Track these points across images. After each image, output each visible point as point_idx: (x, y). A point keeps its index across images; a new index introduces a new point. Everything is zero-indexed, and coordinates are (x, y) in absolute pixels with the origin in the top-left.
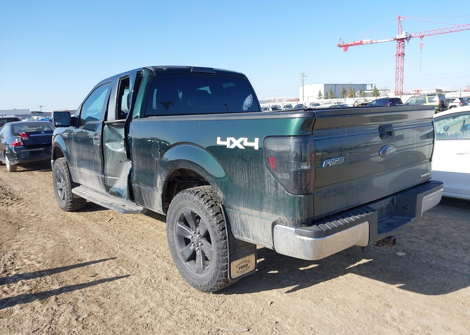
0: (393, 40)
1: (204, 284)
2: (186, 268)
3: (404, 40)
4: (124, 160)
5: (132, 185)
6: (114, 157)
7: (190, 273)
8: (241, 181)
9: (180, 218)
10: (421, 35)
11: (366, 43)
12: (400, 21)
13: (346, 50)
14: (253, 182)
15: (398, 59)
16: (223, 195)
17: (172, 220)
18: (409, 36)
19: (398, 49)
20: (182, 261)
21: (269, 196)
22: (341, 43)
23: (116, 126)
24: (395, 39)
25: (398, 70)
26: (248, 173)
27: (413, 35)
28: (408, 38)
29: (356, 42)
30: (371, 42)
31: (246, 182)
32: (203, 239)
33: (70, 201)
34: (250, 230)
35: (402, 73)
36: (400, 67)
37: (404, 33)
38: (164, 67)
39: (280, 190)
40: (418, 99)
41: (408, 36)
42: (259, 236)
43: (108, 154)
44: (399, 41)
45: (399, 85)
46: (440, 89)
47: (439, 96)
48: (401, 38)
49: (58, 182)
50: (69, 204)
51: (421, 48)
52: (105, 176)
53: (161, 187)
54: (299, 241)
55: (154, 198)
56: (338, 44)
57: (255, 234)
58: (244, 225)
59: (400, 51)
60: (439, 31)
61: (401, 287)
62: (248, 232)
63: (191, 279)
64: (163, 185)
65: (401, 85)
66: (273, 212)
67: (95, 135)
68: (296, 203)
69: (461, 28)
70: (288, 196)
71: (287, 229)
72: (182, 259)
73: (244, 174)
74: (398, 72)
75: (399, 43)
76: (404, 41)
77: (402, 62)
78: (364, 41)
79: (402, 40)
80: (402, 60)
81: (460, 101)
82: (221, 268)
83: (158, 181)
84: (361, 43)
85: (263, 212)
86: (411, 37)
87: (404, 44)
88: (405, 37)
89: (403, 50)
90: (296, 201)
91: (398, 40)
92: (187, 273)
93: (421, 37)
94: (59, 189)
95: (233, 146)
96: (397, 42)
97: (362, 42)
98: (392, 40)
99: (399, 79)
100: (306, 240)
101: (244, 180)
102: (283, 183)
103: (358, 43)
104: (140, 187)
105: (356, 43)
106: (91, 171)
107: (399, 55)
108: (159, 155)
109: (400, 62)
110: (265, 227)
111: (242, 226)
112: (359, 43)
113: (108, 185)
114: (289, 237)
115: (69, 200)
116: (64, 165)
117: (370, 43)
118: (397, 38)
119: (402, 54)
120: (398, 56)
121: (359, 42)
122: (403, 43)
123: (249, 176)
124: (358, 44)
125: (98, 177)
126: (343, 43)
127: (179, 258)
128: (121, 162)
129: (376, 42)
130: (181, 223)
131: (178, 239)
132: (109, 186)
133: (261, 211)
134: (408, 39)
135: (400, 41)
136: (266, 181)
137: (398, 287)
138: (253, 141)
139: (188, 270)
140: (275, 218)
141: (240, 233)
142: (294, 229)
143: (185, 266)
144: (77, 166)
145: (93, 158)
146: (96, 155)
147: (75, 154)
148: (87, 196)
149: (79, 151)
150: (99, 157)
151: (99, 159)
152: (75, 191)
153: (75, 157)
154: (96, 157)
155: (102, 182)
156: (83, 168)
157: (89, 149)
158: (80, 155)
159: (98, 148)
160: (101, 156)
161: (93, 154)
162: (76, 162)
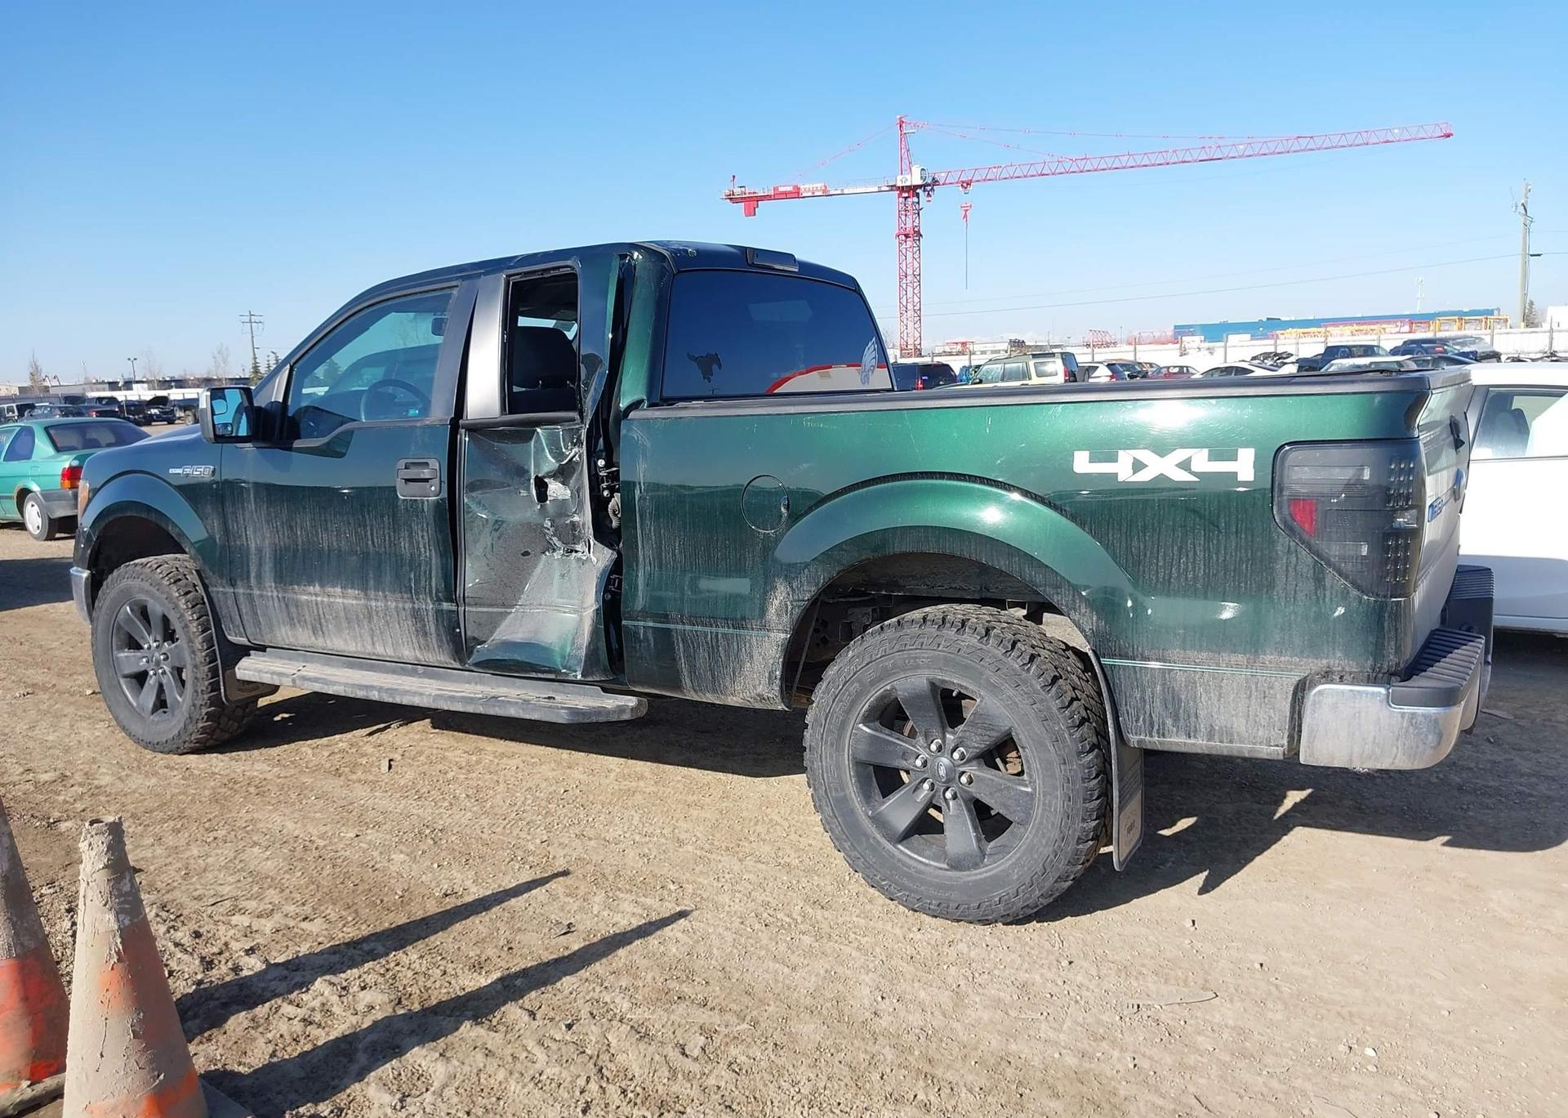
0: (888, 189)
1: (995, 896)
2: (899, 860)
3: (918, 191)
4: (539, 550)
5: (624, 622)
6: (499, 538)
7: (920, 872)
8: (1175, 575)
9: (871, 710)
10: (964, 178)
11: (810, 194)
12: (903, 135)
13: (751, 212)
14: (1225, 574)
15: (904, 246)
16: (1098, 619)
17: (841, 718)
18: (931, 178)
19: (903, 217)
20: (878, 842)
21: (1287, 610)
22: (737, 191)
23: (503, 436)
24: (893, 188)
25: (904, 281)
26: (1206, 549)
27: (941, 177)
28: (929, 186)
29: (782, 189)
30: (824, 191)
31: (1195, 578)
32: (974, 762)
33: (207, 714)
34: (1202, 713)
35: (916, 291)
36: (910, 272)
37: (916, 171)
38: (689, 244)
39: (1332, 587)
40: (1007, 366)
41: (929, 181)
42: (1235, 726)
43: (476, 530)
44: (906, 195)
45: (911, 325)
46: (1021, 339)
47: (1063, 359)
48: (908, 184)
49: (120, 649)
50: (200, 725)
51: (965, 216)
52: (458, 606)
53: (785, 619)
54: (1400, 719)
55: (743, 655)
56: (728, 192)
57: (1220, 721)
58: (1180, 700)
59: (909, 225)
60: (1011, 170)
61: (1446, 844)
62: (1193, 719)
63: (932, 892)
64: (797, 611)
65: (916, 326)
66: (1302, 652)
67: (406, 468)
68: (1387, 618)
69: (1067, 165)
70: (1360, 602)
71: (1359, 692)
72: (878, 837)
73: (1191, 555)
74: (904, 286)
75: (906, 198)
76: (918, 195)
77: (916, 256)
78: (805, 188)
79: (912, 190)
80: (915, 249)
81: (1110, 374)
82: (1079, 838)
83: (776, 602)
84: (796, 194)
85: (1265, 654)
86: (935, 182)
87: (918, 203)
88: (920, 182)
89: (917, 220)
90: (1386, 615)
91: (902, 189)
92: (910, 877)
93: (965, 185)
94: (125, 676)
95: (1144, 476)
96: (900, 196)
97: (799, 189)
98: (883, 189)
99: (910, 306)
100: (1424, 715)
101: (1186, 570)
102: (1348, 567)
103: (786, 193)
104: (672, 626)
105: (782, 193)
106: (372, 593)
107: (907, 236)
108: (783, 519)
109: (909, 255)
110: (1265, 697)
111: (1170, 706)
112: (790, 193)
113: (469, 633)
114: (1363, 714)
115: (204, 711)
116: (175, 582)
117: (821, 194)
118: (899, 184)
119: (915, 232)
120: (904, 238)
121: (790, 189)
122: (916, 199)
123: (1210, 557)
124: (786, 196)
125: (416, 615)
126: (743, 189)
127: (866, 835)
128: (526, 554)
129: (839, 192)
130: (872, 724)
131: (858, 775)
132: (474, 638)
133: (1256, 651)
134: (929, 188)
135: (908, 192)
136: (1279, 567)
137: (1444, 844)
138: (1233, 457)
139: (909, 867)
140: (1312, 665)
141: (1156, 727)
142: (1382, 690)
143: (893, 856)
144: (275, 582)
145: (387, 546)
146: (411, 536)
147: (264, 539)
148: (346, 685)
149: (291, 527)
150: (431, 543)
151: (425, 548)
152: (260, 671)
153: (260, 550)
154: (411, 543)
155: (437, 629)
156: (318, 588)
157: (363, 516)
158: (300, 540)
159: (426, 510)
160: (440, 537)
161: (386, 531)
162: (268, 567)
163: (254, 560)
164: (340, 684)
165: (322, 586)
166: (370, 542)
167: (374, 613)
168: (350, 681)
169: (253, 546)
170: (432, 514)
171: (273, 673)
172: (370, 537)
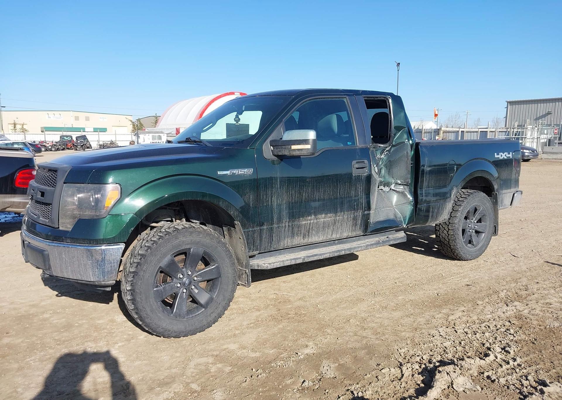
5: (418, 206)
16: (497, 186)
42: (506, 203)
52: (370, 212)
53: (455, 196)
55: (444, 209)
67: (357, 164)
85: (510, 189)
104: (431, 204)
106: (339, 214)
108: (455, 171)
113: (370, 221)
123: (507, 172)
125: (354, 218)
138: (510, 154)
140: (515, 190)
141: (500, 206)
144: (289, 218)
145: (346, 194)
146: (356, 189)
147: (282, 201)
148: (330, 253)
149: (300, 193)
150: (363, 191)
151: (360, 193)
152: (283, 261)
153: (279, 205)
154: (355, 192)
155: (361, 222)
156: (313, 216)
157: (337, 184)
158: (304, 198)
159: (363, 179)
160: (367, 188)
161: (346, 189)
162: (285, 213)
163: (276, 211)
164: (326, 253)
165: (315, 215)
166: (338, 194)
167: (337, 221)
168: (331, 251)
169: (275, 204)
170: (365, 179)
171: (291, 260)
172: (339, 192)
